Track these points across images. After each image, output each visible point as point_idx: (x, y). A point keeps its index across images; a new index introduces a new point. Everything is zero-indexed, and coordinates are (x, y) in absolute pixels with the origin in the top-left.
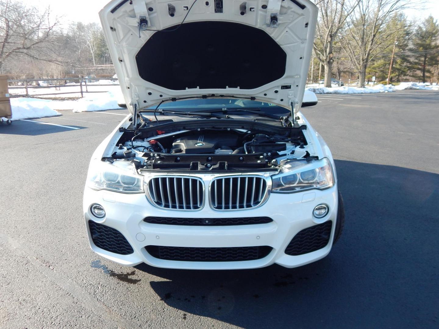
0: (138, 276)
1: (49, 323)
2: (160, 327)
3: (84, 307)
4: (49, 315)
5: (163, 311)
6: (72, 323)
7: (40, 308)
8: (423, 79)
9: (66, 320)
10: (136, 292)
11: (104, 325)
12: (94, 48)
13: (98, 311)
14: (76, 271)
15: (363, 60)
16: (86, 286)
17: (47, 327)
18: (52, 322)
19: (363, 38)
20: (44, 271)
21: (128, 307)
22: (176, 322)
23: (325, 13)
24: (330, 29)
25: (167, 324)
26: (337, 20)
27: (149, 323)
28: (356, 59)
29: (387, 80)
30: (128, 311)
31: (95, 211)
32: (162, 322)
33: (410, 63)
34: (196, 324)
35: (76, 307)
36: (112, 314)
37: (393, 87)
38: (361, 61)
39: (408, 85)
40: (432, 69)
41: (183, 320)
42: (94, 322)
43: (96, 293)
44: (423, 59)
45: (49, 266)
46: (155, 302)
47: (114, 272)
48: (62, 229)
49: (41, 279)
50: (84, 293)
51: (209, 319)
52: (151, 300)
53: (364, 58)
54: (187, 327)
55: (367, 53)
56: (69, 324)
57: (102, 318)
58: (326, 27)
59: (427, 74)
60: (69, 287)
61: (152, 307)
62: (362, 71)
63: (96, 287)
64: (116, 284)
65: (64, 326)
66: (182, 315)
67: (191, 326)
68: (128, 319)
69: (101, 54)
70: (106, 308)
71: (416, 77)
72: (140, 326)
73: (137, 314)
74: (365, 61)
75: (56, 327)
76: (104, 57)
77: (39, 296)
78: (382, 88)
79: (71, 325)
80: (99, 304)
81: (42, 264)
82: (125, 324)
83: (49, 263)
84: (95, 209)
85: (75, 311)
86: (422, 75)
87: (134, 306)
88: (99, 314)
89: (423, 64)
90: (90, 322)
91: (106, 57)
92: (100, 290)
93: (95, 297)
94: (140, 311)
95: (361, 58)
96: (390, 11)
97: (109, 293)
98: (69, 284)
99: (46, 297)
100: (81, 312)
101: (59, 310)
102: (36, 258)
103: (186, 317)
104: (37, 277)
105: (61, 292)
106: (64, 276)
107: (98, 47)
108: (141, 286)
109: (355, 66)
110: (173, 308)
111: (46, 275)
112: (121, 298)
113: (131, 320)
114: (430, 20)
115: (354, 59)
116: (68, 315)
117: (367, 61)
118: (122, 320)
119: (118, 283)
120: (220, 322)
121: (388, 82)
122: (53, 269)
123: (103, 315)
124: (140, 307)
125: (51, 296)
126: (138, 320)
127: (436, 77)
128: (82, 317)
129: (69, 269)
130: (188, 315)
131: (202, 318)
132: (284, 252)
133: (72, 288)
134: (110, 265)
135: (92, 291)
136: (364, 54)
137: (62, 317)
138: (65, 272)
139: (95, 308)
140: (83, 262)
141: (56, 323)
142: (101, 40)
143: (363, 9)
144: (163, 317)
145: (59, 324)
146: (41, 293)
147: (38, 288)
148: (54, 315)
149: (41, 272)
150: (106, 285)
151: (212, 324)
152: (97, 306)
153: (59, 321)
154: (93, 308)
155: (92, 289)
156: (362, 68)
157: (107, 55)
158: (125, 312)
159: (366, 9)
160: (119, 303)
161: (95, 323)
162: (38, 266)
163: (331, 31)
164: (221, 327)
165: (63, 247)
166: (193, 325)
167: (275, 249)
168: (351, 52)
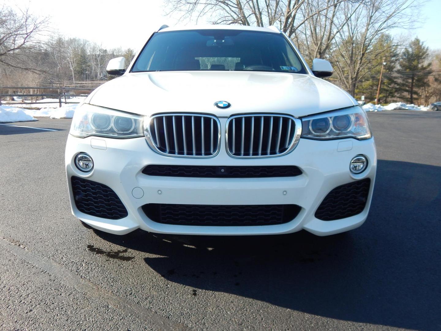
0: (132, 254)
1: (16, 301)
2: (164, 304)
3: (63, 285)
4: (17, 293)
5: (167, 287)
6: (47, 301)
7: (5, 287)
8: (411, 101)
9: (40, 298)
10: (130, 269)
11: (91, 303)
12: (74, 65)
13: (82, 288)
14: (54, 249)
15: (352, 79)
16: (66, 264)
17: (14, 306)
18: (21, 301)
19: (352, 57)
20: (13, 249)
21: (121, 283)
22: (184, 298)
23: (314, 30)
24: (320, 46)
25: (173, 301)
26: (325, 38)
27: (150, 300)
28: (345, 78)
29: (376, 100)
30: (121, 288)
31: (80, 163)
32: (166, 298)
33: (398, 84)
34: (210, 300)
35: (53, 285)
36: (101, 291)
37: (382, 107)
38: (350, 80)
39: (397, 105)
40: (420, 91)
41: (193, 296)
42: (77, 300)
43: (80, 270)
44: (410, 81)
45: (20, 245)
46: (155, 278)
47: (102, 250)
48: (37, 211)
49: (8, 258)
50: (63, 270)
51: (226, 294)
52: (150, 276)
53: (353, 77)
54: (199, 303)
55: (356, 71)
56: (44, 302)
57: (88, 295)
58: (315, 45)
59: (415, 96)
60: (44, 265)
61: (151, 283)
62: (351, 90)
63: (79, 265)
64: (105, 261)
65: (37, 304)
66: (191, 291)
67: (204, 303)
68: (121, 296)
69: (81, 71)
70: (93, 286)
71: (404, 99)
72: (137, 303)
73: (133, 291)
74: (354, 79)
75: (26, 306)
76: (84, 74)
77: (5, 274)
78: (372, 107)
79: (46, 303)
80: (83, 281)
81: (10, 243)
82: (119, 301)
83: (20, 242)
84: (80, 161)
85: (52, 289)
86: (409, 97)
87: (128, 283)
88: (84, 292)
89: (411, 86)
90: (71, 300)
91: (86, 74)
92: (84, 267)
93: (77, 274)
94: (136, 288)
95: (350, 77)
96: (378, 30)
97: (97, 270)
98: (45, 262)
99: (14, 275)
100: (60, 290)
101: (30, 288)
102: (3, 238)
103: (197, 293)
104: (3, 255)
105: (34, 270)
106: (38, 254)
107: (78, 64)
108: (136, 263)
109: (344, 85)
110: (179, 284)
111: (15, 254)
112: (111, 275)
113: (125, 297)
114: (417, 43)
115: (343, 78)
116: (43, 293)
117: (356, 80)
118: (114, 297)
119: (107, 260)
120: (240, 298)
121: (376, 102)
122: (24, 248)
123: (88, 293)
124: (136, 284)
125: (21, 274)
126: (136, 297)
127: (423, 99)
128: (61, 295)
129: (45, 248)
130: (199, 291)
131: (217, 293)
132: (314, 215)
133: (48, 266)
134: (96, 244)
135: (74, 268)
136: (353, 73)
137: (34, 295)
138: (39, 251)
139: (79, 285)
140: (63, 241)
141: (26, 302)
142: (82, 56)
143: (351, 28)
144: (167, 293)
145: (31, 302)
146: (8, 271)
147: (4, 266)
148: (23, 294)
149: (8, 250)
150: (92, 262)
151: (230, 300)
152: (80, 283)
153: (31, 299)
154: (76, 285)
155: (74, 267)
156: (351, 87)
157: (88, 72)
158: (118, 289)
159: (355, 28)
160: (109, 280)
161: (79, 300)
162: (5, 245)
163: (320, 48)
164: (242, 303)
165: (37, 228)
166: (207, 301)
167: (304, 209)
168: (340, 71)
